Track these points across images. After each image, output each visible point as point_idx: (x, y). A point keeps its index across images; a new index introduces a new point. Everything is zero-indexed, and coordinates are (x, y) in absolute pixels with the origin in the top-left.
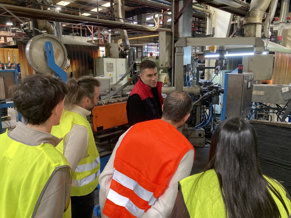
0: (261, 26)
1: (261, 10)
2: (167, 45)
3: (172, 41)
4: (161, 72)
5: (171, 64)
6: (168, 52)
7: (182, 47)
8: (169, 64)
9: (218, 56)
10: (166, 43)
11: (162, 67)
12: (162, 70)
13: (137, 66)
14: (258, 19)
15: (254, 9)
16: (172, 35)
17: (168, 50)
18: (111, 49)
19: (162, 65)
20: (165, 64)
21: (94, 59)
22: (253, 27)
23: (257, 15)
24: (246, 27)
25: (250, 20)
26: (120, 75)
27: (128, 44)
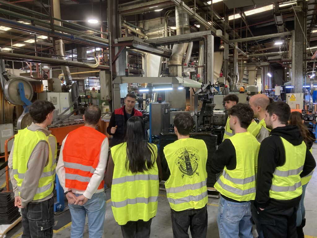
0: (181, 67)
1: (180, 55)
2: (107, 82)
3: (111, 78)
4: (104, 104)
5: (111, 97)
6: (108, 87)
7: (118, 84)
8: (109, 97)
9: (147, 90)
10: (106, 80)
11: (104, 99)
12: (104, 103)
13: (81, 99)
14: (179, 62)
15: (175, 54)
16: (110, 74)
17: (108, 86)
18: (54, 84)
19: (103, 98)
20: (106, 97)
21: (38, 94)
22: (175, 68)
23: (177, 58)
24: (170, 67)
25: (173, 62)
26: (64, 108)
27: (70, 79)
